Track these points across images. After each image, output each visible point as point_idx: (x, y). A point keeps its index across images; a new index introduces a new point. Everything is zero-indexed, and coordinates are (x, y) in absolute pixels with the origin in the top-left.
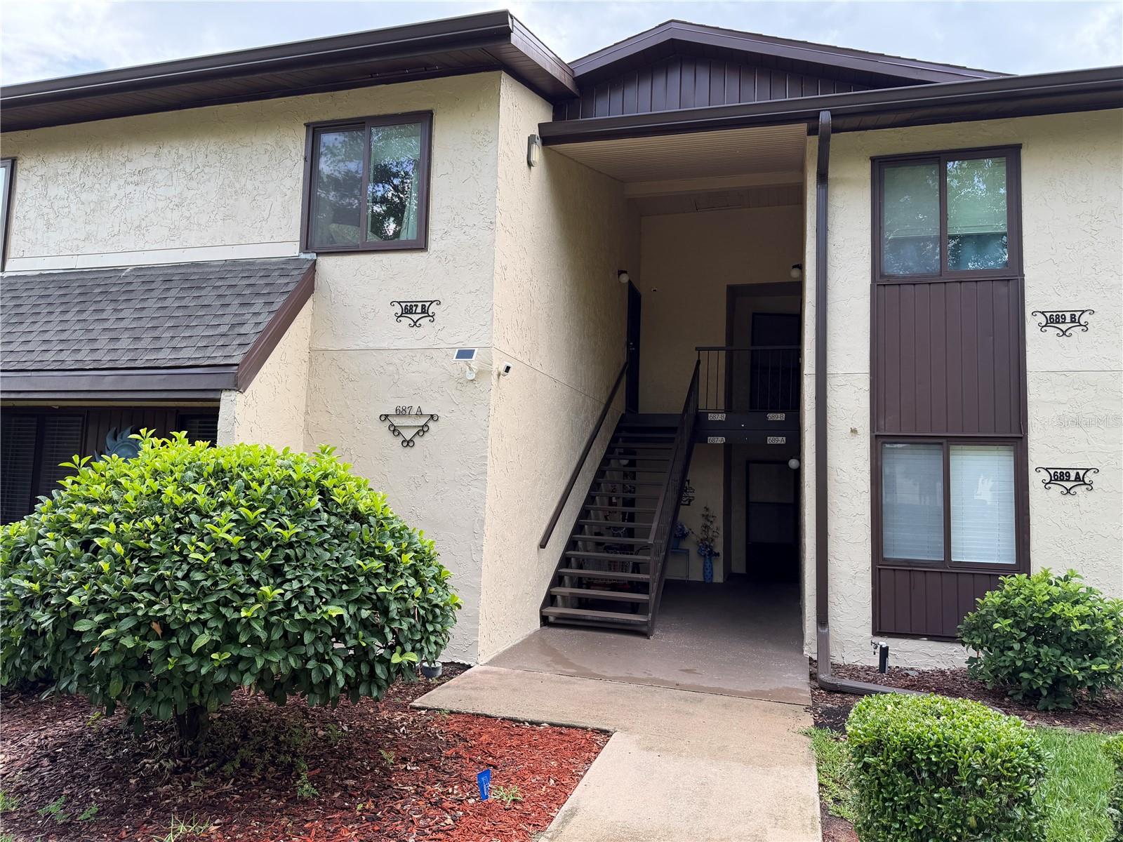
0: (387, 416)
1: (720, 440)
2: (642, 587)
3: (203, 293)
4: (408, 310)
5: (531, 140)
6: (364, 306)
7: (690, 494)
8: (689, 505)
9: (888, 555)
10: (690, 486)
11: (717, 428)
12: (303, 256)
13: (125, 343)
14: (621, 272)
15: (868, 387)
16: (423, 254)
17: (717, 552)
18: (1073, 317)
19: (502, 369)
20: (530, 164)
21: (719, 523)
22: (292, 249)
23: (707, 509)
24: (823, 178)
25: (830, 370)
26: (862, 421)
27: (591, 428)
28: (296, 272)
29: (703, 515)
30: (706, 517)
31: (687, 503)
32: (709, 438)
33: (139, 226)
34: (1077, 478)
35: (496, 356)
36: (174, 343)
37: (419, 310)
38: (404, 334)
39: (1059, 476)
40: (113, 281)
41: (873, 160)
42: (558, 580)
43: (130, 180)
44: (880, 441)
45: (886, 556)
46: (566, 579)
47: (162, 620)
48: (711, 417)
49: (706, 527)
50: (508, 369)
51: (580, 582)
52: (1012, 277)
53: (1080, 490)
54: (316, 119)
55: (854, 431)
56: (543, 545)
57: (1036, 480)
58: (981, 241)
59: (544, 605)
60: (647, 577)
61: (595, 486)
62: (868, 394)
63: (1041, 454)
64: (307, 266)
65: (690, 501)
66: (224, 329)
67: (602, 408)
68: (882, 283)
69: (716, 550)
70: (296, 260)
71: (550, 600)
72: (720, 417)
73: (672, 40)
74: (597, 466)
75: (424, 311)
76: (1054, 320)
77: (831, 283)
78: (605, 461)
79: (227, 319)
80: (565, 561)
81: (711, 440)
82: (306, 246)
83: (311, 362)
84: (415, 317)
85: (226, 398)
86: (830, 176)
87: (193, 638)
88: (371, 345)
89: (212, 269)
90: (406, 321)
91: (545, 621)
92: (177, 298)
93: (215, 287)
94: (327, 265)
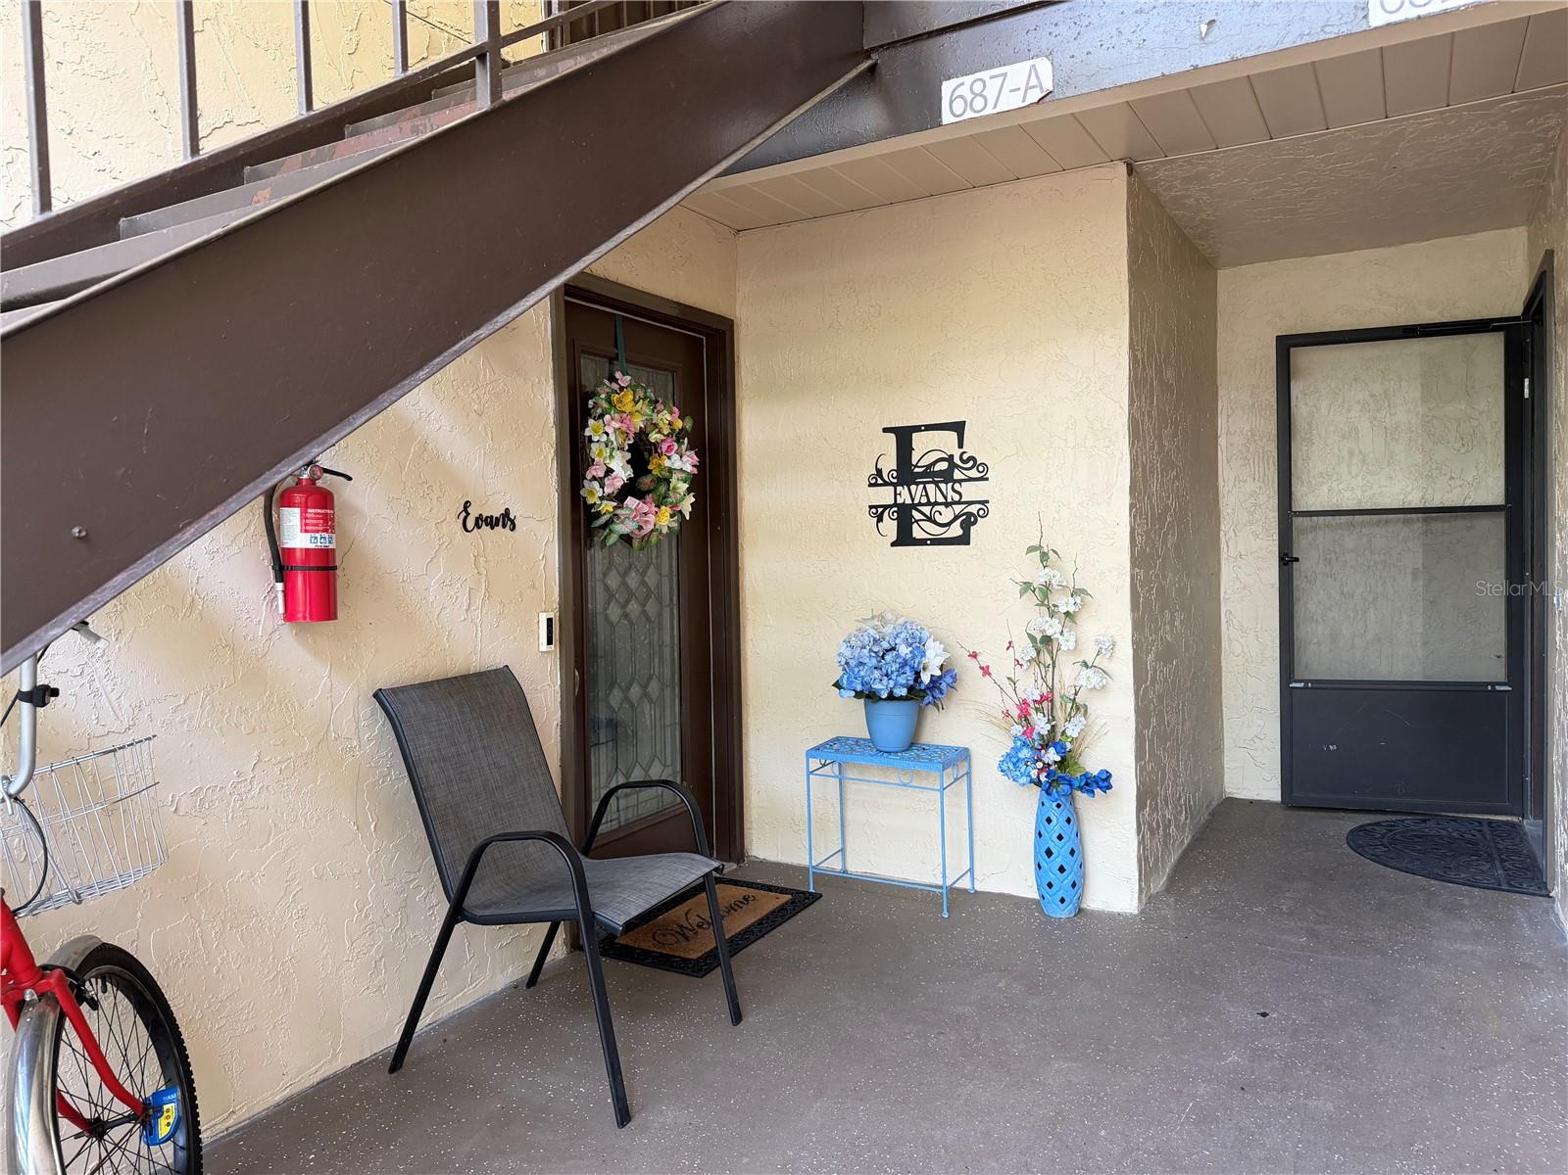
7: (969, 491)
8: (964, 540)
10: (970, 449)
17: (1094, 769)
29: (1027, 587)
31: (956, 530)
32: (947, 87)
65: (968, 522)
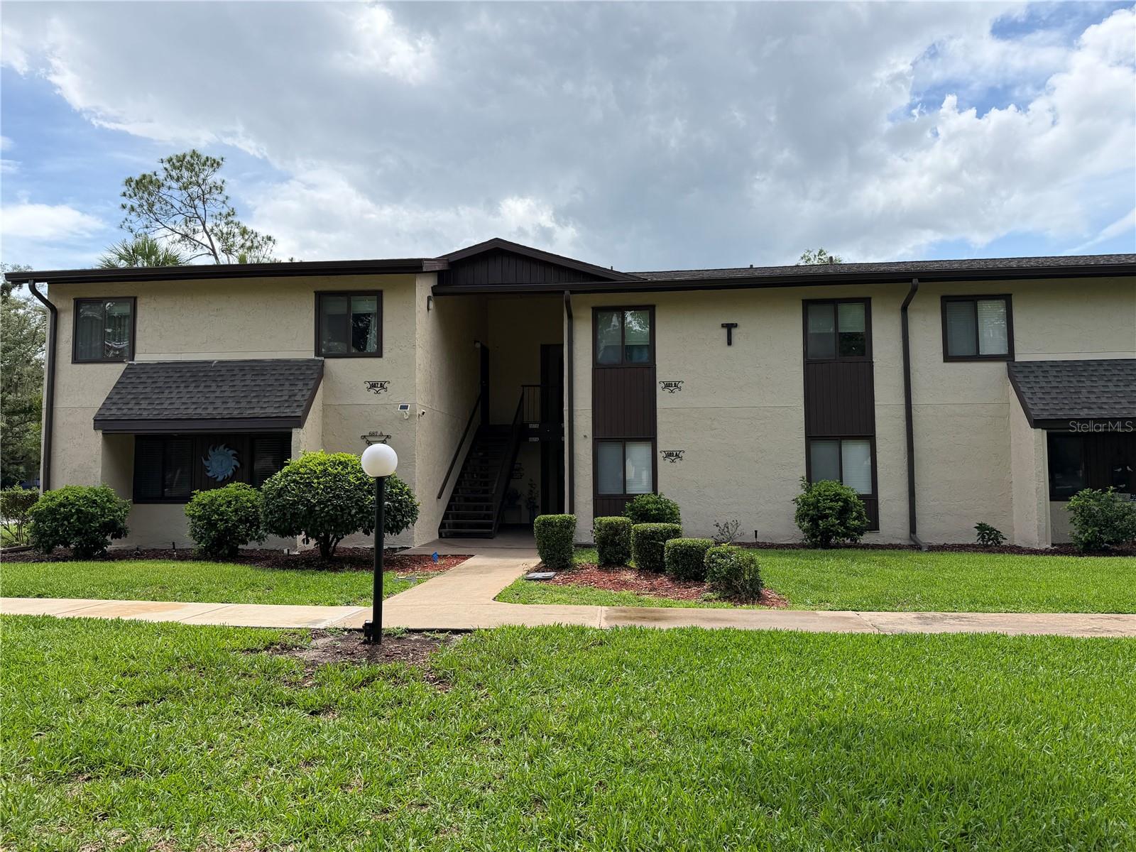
0: (365, 436)
1: (536, 439)
2: (488, 517)
3: (267, 377)
4: (373, 386)
5: (429, 298)
6: (351, 384)
9: (600, 493)
11: (534, 433)
12: (316, 358)
13: (231, 404)
14: (475, 342)
15: (591, 416)
16: (381, 359)
18: (675, 384)
19: (421, 413)
20: (428, 309)
21: (539, 488)
22: (311, 355)
23: (531, 480)
24: (570, 317)
25: (575, 408)
26: (589, 432)
27: (461, 435)
28: (315, 367)
29: (529, 484)
30: (531, 485)
33: (219, 339)
34: (676, 455)
35: (418, 407)
36: (261, 404)
37: (379, 386)
38: (371, 398)
39: (669, 455)
40: (209, 369)
41: (593, 308)
42: (446, 517)
43: (211, 314)
44: (597, 441)
45: (599, 493)
46: (450, 516)
47: (340, 506)
48: (531, 426)
49: (531, 491)
50: (423, 413)
51: (457, 517)
52: (651, 367)
53: (678, 460)
54: (319, 289)
55: (585, 436)
56: (439, 497)
57: (660, 456)
58: (640, 347)
59: (439, 528)
60: (491, 512)
61: (464, 468)
62: (591, 419)
63: (662, 445)
64: (319, 364)
66: (286, 398)
67: (467, 423)
68: (597, 368)
69: (537, 504)
70: (313, 360)
71: (442, 526)
72: (536, 426)
73: (497, 248)
74: (465, 457)
75: (382, 386)
76: (668, 385)
77: (575, 367)
78: (469, 454)
79: (286, 393)
80: (449, 507)
81: (531, 439)
82: (318, 353)
83: (324, 412)
84: (377, 389)
85: (294, 431)
86: (574, 315)
87: (351, 511)
88: (355, 403)
89: (267, 364)
90: (372, 391)
91: (440, 535)
92: (252, 380)
93: (272, 375)
94: (330, 363)
